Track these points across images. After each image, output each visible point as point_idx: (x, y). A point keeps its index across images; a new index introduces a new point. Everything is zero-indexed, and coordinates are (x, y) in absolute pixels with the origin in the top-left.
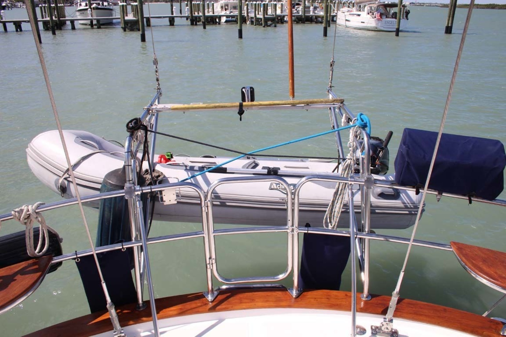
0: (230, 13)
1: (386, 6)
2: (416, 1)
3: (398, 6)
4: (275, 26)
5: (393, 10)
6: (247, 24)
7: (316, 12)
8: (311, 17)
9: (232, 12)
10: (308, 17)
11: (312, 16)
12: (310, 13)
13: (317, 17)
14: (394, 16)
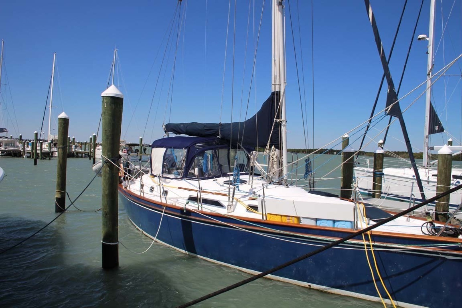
0: (5, 149)
1: (131, 145)
2: (145, 143)
3: (140, 145)
4: (50, 159)
5: (136, 148)
6: (23, 157)
7: (76, 150)
8: (72, 153)
9: (7, 148)
10: (71, 153)
11: (74, 152)
12: (72, 150)
13: (77, 153)
14: (137, 151)
